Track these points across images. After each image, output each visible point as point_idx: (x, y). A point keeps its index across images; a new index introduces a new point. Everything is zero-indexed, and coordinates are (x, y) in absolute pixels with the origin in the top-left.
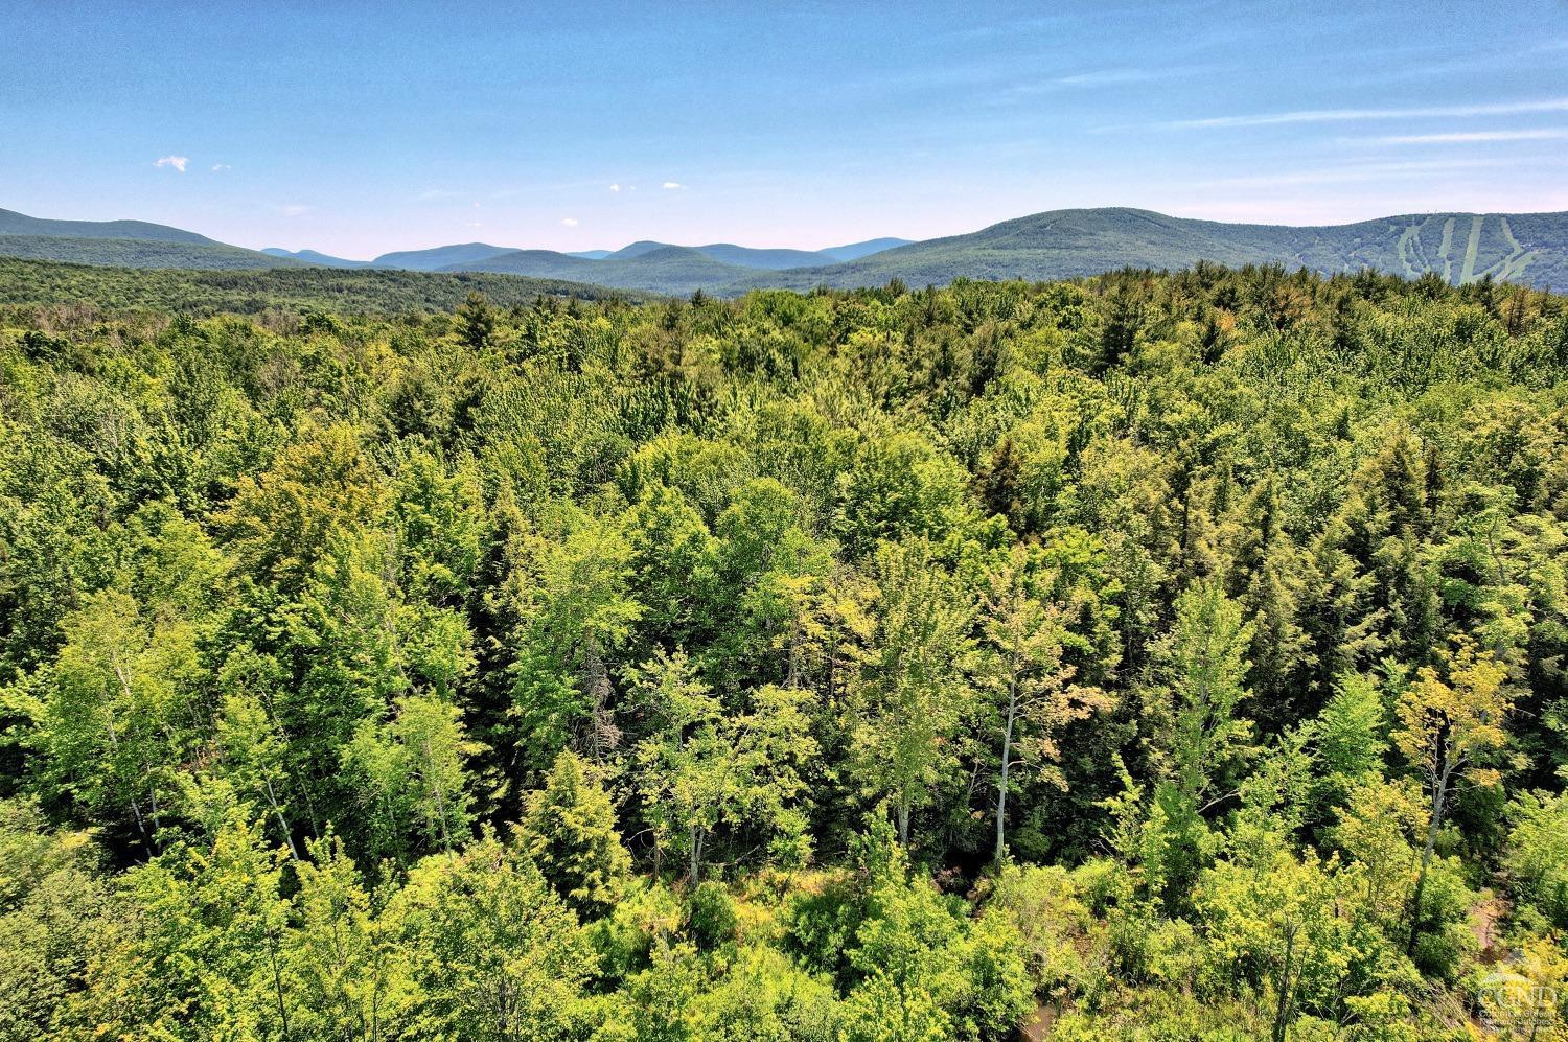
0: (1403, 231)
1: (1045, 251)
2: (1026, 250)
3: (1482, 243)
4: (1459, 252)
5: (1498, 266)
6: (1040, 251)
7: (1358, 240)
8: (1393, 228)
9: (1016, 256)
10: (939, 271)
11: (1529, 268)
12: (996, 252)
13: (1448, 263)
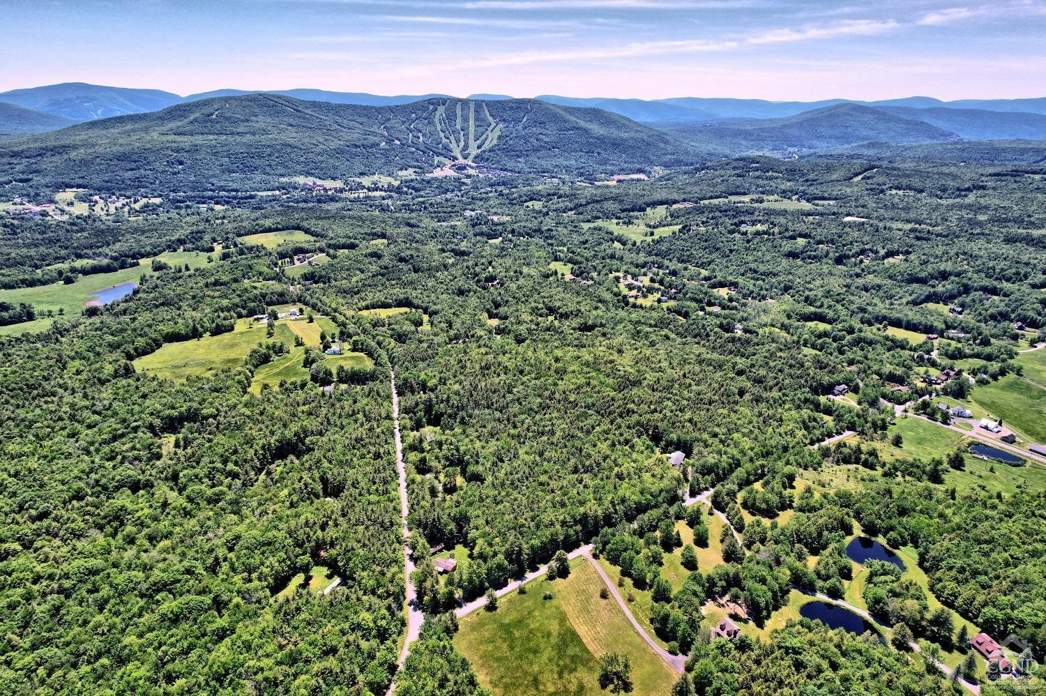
0: (436, 109)
1: (216, 137)
2: (201, 136)
3: (476, 119)
4: (466, 125)
5: (484, 136)
6: (211, 137)
7: (414, 115)
8: (431, 107)
9: (194, 142)
10: (135, 157)
11: (499, 138)
12: (178, 138)
13: (462, 133)
